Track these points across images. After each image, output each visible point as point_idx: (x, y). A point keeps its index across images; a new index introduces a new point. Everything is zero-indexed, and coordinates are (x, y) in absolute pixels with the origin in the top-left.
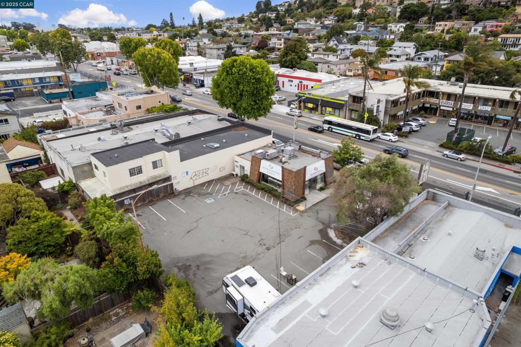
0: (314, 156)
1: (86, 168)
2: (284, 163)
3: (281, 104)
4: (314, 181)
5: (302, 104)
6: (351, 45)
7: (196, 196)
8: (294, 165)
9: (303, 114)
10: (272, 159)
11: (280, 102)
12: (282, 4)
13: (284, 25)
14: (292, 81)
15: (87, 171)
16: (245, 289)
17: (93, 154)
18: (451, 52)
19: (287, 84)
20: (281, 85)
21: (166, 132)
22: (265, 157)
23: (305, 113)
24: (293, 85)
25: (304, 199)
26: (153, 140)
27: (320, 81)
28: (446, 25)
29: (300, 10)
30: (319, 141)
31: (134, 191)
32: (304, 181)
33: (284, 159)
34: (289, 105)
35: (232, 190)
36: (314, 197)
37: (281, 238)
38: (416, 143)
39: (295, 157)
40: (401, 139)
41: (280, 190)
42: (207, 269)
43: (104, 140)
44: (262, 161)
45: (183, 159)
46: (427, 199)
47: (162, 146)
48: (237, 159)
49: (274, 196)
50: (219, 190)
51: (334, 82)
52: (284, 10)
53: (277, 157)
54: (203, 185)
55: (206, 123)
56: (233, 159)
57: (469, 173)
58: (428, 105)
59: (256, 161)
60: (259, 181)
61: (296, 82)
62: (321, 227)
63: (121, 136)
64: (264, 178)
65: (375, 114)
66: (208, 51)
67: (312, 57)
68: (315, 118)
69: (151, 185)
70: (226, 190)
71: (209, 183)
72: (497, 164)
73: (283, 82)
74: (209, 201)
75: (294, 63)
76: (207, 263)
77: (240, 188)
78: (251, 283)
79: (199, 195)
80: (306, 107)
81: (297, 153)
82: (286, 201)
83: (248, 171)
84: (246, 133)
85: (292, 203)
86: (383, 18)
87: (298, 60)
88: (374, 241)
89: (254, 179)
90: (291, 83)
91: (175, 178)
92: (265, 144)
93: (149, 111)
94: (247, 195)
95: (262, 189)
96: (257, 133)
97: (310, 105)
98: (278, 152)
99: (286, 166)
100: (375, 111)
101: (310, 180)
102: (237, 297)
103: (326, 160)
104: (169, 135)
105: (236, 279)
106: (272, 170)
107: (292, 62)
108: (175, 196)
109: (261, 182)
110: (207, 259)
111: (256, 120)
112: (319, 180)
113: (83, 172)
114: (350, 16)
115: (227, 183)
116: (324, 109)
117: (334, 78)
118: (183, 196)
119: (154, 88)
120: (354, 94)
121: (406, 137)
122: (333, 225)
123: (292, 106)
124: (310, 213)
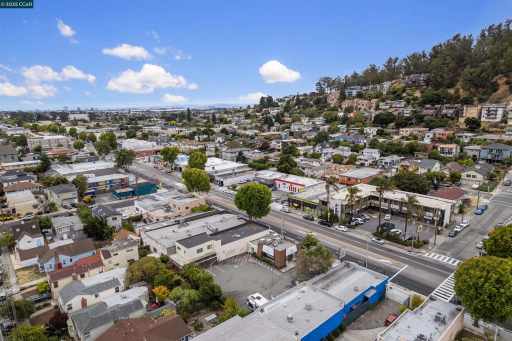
0: (292, 242)
1: (173, 249)
2: (275, 247)
3: (277, 202)
4: (291, 256)
5: (291, 203)
6: (333, 148)
7: (229, 264)
8: (280, 248)
9: (291, 211)
10: (269, 244)
11: (276, 201)
12: (282, 99)
13: (283, 124)
14: (285, 184)
15: (173, 250)
16: (256, 301)
17: (177, 241)
18: (407, 156)
19: (282, 186)
20: (277, 186)
21: (210, 228)
22: (265, 243)
23: (293, 210)
24: (286, 187)
25: (285, 266)
26: (205, 233)
27: (304, 186)
28: (407, 131)
29: (297, 107)
30: (299, 231)
31: (199, 261)
32: (285, 257)
33: (275, 245)
34: (282, 203)
35: (247, 262)
36: (290, 265)
37: (272, 284)
38: (359, 233)
39: (281, 243)
40: (350, 230)
41: (273, 261)
42: (239, 297)
43: (176, 232)
44: (264, 246)
45: (222, 244)
46: (345, 266)
47: (210, 237)
48: (250, 243)
49: (270, 264)
50: (241, 261)
51: (314, 185)
52: (284, 105)
53: (271, 243)
54: (231, 258)
55: (232, 221)
56: (248, 244)
57: (382, 252)
58: (373, 205)
59: (260, 245)
60: (262, 256)
61: (288, 185)
62: (292, 280)
63: (184, 229)
64: (264, 254)
65: (335, 213)
66: (224, 154)
67: (301, 163)
68: (299, 213)
69: (206, 258)
70: (244, 261)
71: (235, 257)
72: (401, 246)
73: (279, 184)
74: (236, 267)
75: (287, 169)
76: (238, 294)
77: (252, 260)
78: (259, 298)
79: (231, 263)
80: (293, 206)
81: (282, 241)
82: (276, 267)
83: (256, 251)
84: (255, 227)
85: (279, 268)
86: (361, 122)
87: (290, 167)
88: (313, 284)
89: (260, 255)
90: (284, 185)
91: (218, 254)
92: (265, 235)
93: (193, 211)
94: (256, 263)
95: (264, 261)
96: (261, 228)
97: (296, 205)
98: (272, 240)
99: (276, 248)
100: (334, 211)
101: (289, 256)
102: (253, 303)
103: (297, 245)
104: (212, 229)
105: (253, 297)
106: (269, 250)
107: (286, 168)
108: (218, 264)
109: (262, 257)
110: (238, 293)
111: (261, 219)
112: (294, 256)
113: (171, 250)
114: (336, 119)
115: (245, 257)
116: (304, 207)
117: (315, 182)
118: (222, 264)
119: (194, 193)
120: (322, 199)
121: (354, 228)
122: (298, 279)
123: (284, 204)
124: (288, 273)
